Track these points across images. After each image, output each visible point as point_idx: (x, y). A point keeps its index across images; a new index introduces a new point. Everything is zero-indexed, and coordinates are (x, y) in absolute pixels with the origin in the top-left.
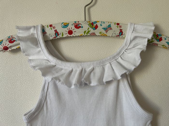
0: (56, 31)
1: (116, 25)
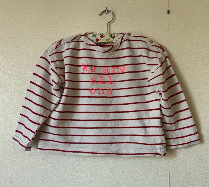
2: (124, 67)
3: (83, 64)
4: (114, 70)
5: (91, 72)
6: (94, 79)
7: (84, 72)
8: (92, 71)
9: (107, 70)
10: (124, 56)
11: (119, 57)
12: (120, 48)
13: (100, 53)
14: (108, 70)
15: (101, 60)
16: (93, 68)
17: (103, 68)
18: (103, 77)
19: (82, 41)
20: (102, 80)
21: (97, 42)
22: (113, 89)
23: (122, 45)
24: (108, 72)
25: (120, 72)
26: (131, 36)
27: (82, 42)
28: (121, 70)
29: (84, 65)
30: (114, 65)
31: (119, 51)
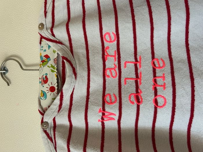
2: (106, 34)
3: (99, 121)
4: (112, 56)
5: (117, 104)
6: (133, 99)
7: (117, 118)
8: (115, 102)
9: (110, 69)
10: (83, 36)
11: (84, 45)
12: (67, 43)
13: (76, 85)
14: (112, 69)
15: (91, 83)
16: (108, 99)
17: (106, 78)
18: (126, 79)
19: (54, 120)
20: (134, 81)
21: (56, 90)
22: (153, 57)
23: (62, 40)
24: (114, 69)
25: (115, 42)
26: (44, 23)
27: (56, 120)
28: (111, 41)
29: (102, 119)
30: (101, 56)
31: (73, 45)
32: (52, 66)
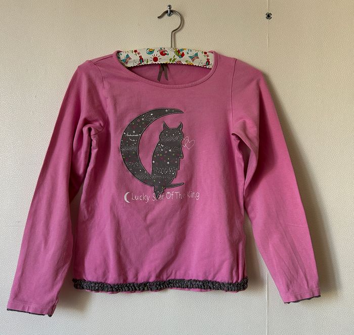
0: (140, 57)
1: (204, 54)
21: (155, 63)
32: (174, 59)
